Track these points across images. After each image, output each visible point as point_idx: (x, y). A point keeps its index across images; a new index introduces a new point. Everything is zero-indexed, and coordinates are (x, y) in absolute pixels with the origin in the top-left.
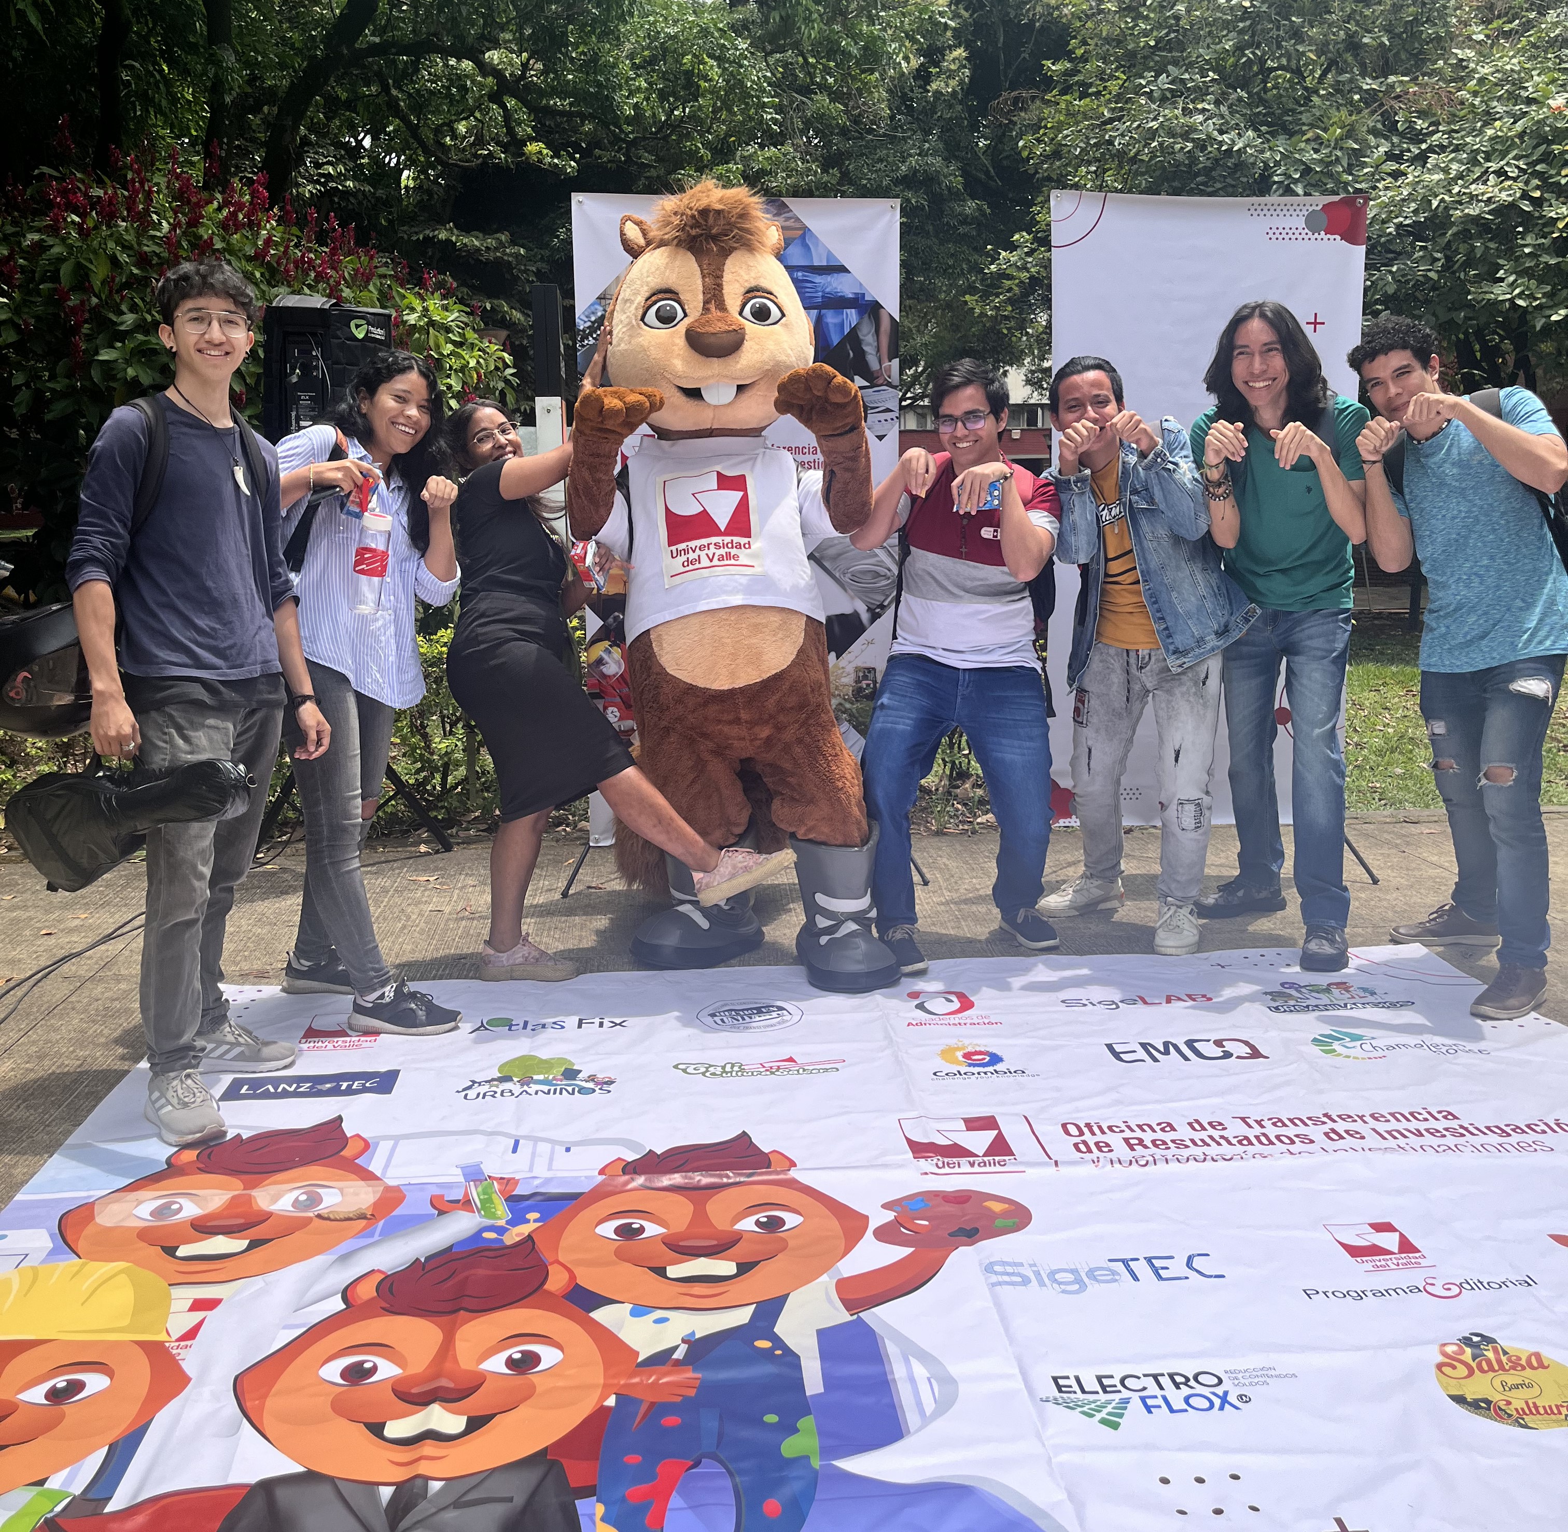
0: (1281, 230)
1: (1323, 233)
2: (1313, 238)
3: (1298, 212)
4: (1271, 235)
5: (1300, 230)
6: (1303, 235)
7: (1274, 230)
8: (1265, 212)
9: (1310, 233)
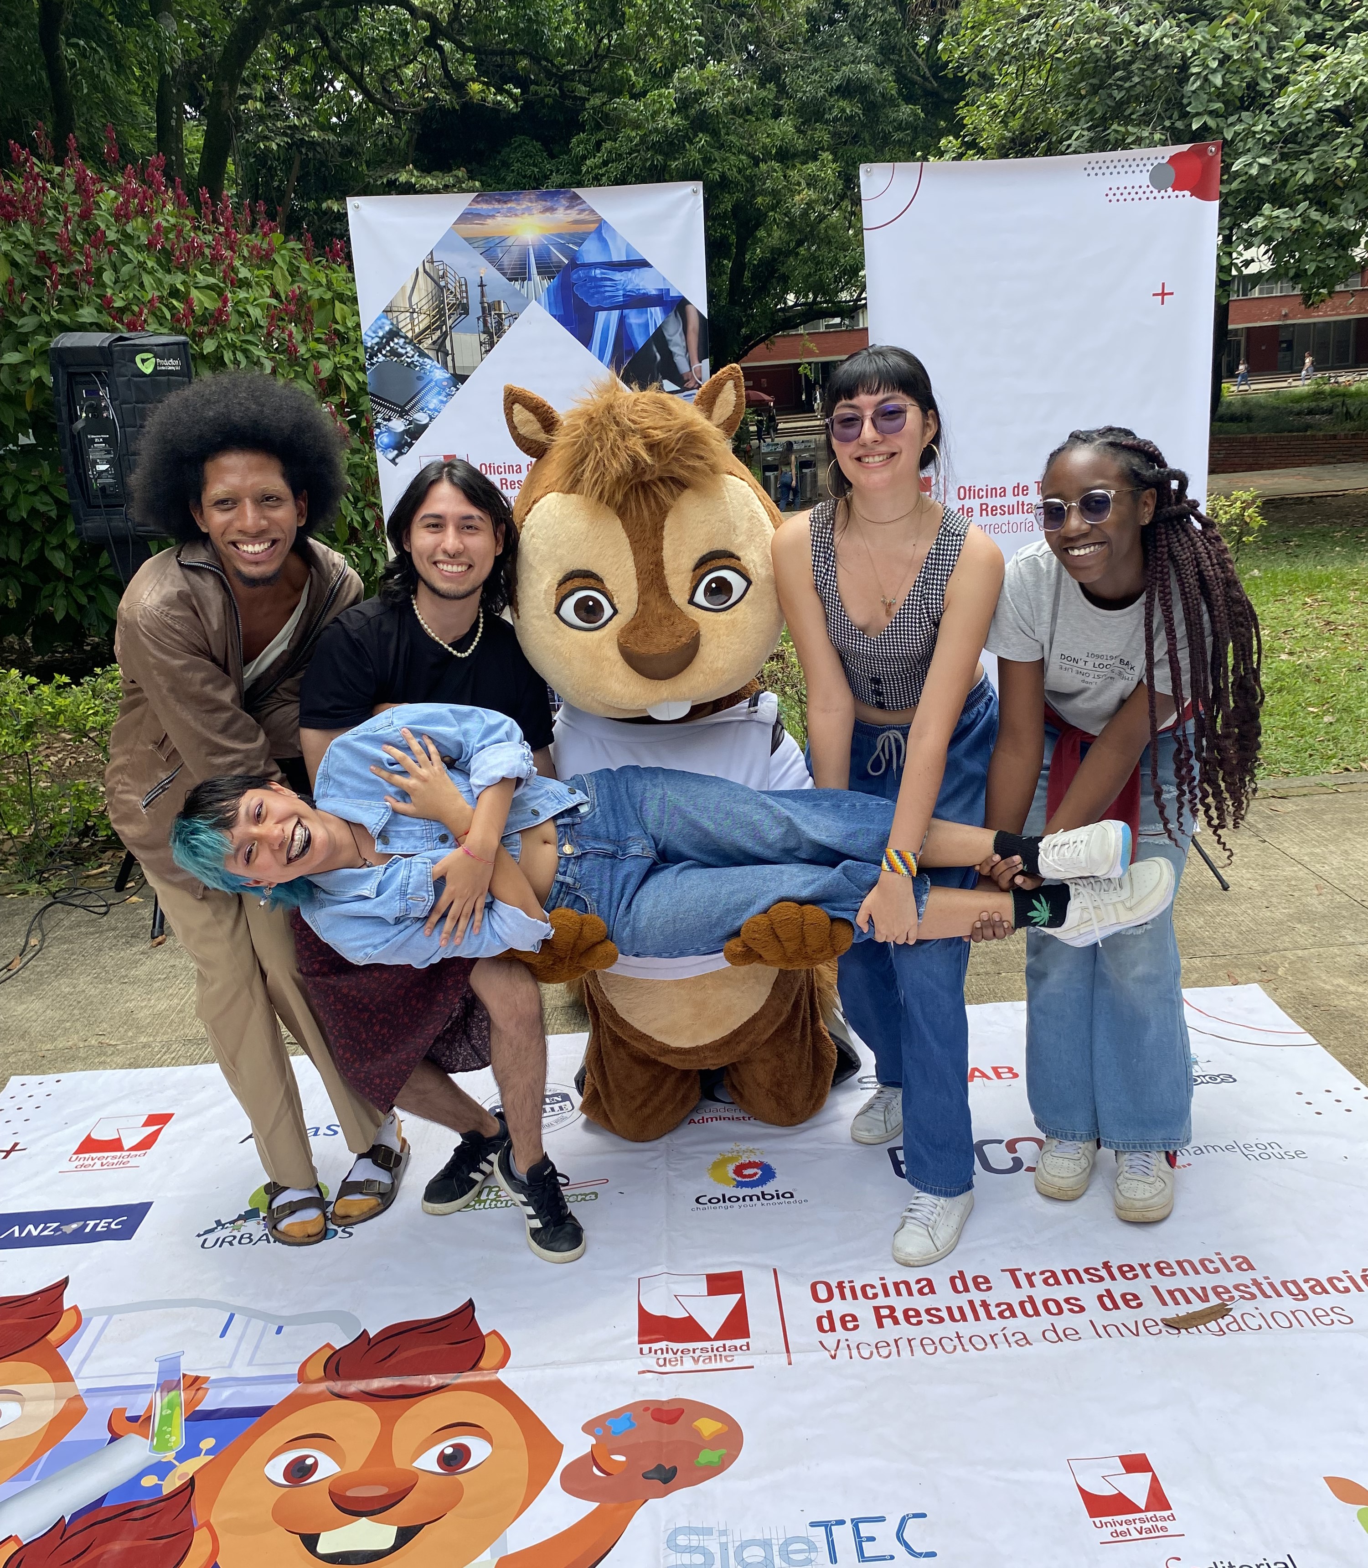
0: (1122, 190)
1: (1170, 189)
2: (1159, 196)
3: (1141, 167)
4: (1111, 197)
5: (1144, 188)
6: (1148, 194)
7: (1114, 190)
8: (1104, 170)
9: (1155, 191)
